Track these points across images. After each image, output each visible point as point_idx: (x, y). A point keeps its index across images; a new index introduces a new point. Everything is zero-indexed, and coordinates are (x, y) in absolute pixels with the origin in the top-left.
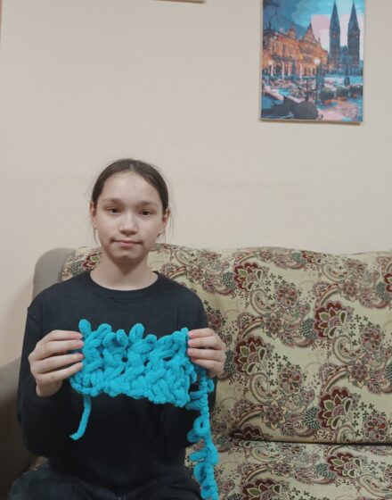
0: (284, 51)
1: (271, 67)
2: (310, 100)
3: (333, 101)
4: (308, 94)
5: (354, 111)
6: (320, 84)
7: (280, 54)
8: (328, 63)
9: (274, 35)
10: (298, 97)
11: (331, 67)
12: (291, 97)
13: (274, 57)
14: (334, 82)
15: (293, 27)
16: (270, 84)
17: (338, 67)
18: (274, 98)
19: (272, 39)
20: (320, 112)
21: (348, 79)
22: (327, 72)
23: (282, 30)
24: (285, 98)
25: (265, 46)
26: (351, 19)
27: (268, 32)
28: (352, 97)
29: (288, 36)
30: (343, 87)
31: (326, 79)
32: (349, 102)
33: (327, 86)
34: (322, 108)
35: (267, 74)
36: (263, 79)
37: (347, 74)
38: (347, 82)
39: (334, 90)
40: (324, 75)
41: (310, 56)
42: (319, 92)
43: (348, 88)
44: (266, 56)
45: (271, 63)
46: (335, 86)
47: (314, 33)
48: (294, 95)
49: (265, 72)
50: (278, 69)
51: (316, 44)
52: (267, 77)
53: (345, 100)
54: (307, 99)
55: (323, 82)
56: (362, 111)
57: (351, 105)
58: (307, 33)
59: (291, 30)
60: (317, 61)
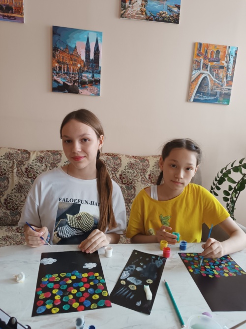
0: (63, 59)
1: (56, 67)
2: (76, 84)
3: (86, 85)
4: (75, 81)
5: (96, 91)
6: (81, 77)
7: (61, 60)
8: (84, 66)
9: (58, 51)
10: (70, 83)
11: (86, 69)
12: (66, 83)
13: (58, 62)
14: (87, 76)
15: (67, 47)
16: (56, 76)
17: (89, 69)
18: (58, 83)
19: (57, 53)
20: (80, 90)
21: (94, 75)
22: (83, 71)
23: (62, 48)
24: (63, 82)
25: (54, 56)
26: (96, 45)
27: (55, 49)
28: (95, 84)
29: (65, 52)
30: (91, 79)
31: (83, 74)
32: (94, 86)
33: (84, 78)
34: (81, 89)
35: (55, 70)
36: (53, 72)
37: (93, 73)
38: (93, 77)
39: (87, 80)
40: (82, 73)
41: (76, 63)
42: (80, 81)
43: (93, 79)
44: (54, 61)
45: (56, 65)
46: (87, 78)
47: (78, 51)
48: (68, 82)
49: (54, 69)
50: (60, 68)
51: (79, 57)
52: (55, 72)
53: (92, 85)
54: (74, 84)
55: (82, 76)
56: (99, 91)
57: (94, 88)
58: (74, 50)
59: (66, 48)
60: (79, 65)
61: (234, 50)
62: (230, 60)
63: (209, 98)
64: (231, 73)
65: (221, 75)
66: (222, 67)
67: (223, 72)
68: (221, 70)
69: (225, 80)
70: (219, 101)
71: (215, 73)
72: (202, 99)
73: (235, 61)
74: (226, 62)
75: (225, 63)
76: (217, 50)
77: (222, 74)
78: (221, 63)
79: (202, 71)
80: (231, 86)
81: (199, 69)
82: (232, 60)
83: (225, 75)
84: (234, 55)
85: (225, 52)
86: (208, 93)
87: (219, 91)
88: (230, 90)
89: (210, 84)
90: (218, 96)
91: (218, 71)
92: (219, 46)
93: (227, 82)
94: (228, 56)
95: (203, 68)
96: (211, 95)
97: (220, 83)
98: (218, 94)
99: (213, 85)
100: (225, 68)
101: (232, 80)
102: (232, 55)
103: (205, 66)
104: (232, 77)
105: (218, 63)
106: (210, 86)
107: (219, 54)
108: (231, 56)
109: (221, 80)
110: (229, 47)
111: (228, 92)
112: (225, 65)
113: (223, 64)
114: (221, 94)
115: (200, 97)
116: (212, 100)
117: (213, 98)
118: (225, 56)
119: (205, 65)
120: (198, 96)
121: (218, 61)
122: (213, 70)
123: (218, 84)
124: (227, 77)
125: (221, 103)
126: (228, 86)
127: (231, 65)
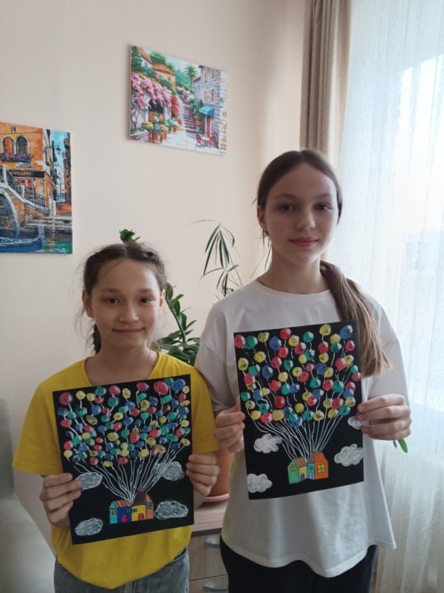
61: (62, 138)
62: (55, 160)
63: (20, 242)
64: (63, 187)
65: (40, 191)
66: (39, 174)
67: (43, 184)
68: (38, 180)
69: (51, 201)
70: (47, 248)
71: (23, 187)
73: (67, 162)
74: (48, 164)
75: (45, 164)
76: (18, 135)
77: (41, 188)
78: (36, 164)
80: (69, 213)
82: (60, 159)
83: (49, 190)
84: (63, 149)
85: (40, 142)
86: (14, 232)
87: (41, 225)
88: (67, 222)
89: (15, 211)
90: (41, 236)
91: (29, 182)
92: (23, 127)
93: (59, 207)
94: (50, 152)
97: (42, 208)
98: (42, 231)
99: (23, 213)
100: (46, 177)
101: (69, 202)
102: (58, 149)
104: (68, 196)
105: (26, 165)
106: (16, 216)
107: (25, 145)
108: (56, 152)
109: (43, 202)
110: (48, 132)
111: (63, 227)
112: (46, 168)
113: (41, 167)
116: (29, 245)
117: (29, 241)
118: (41, 150)
121: (27, 159)
122: (16, 179)
123: (37, 209)
124: (55, 194)
125: (51, 250)
126: (61, 215)
127: (60, 170)
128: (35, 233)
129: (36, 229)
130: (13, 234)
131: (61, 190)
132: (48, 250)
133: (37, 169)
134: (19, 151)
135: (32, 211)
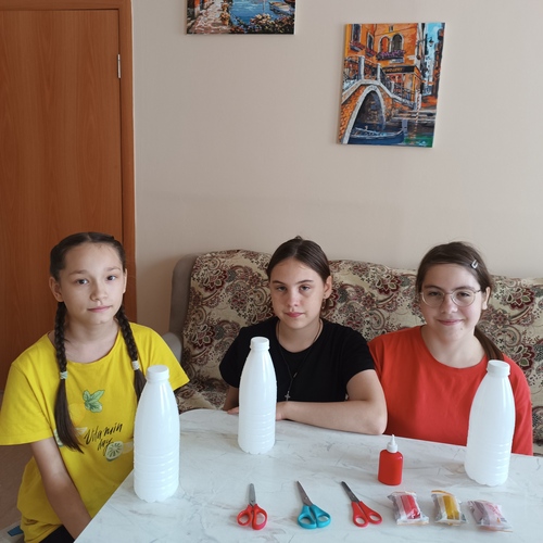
61: (437, 29)
62: (426, 53)
63: (385, 135)
64: (431, 80)
65: (408, 86)
66: (410, 69)
67: (411, 79)
68: (408, 75)
69: (418, 95)
70: (408, 141)
71: (393, 82)
72: (367, 137)
73: (439, 55)
74: (419, 58)
75: (416, 59)
76: (394, 34)
77: (409, 83)
78: (407, 60)
79: (363, 81)
80: (434, 106)
81: (357, 77)
82: (432, 51)
83: (417, 84)
84: (436, 41)
85: (414, 37)
86: (381, 126)
87: (405, 119)
88: (431, 115)
89: (383, 106)
90: (404, 129)
91: (400, 77)
92: (400, 25)
93: (424, 100)
94: (422, 45)
95: (365, 74)
96: (388, 129)
97: (408, 102)
98: (404, 125)
99: (390, 107)
100: (416, 71)
101: (435, 95)
102: (431, 41)
103: (371, 71)
104: (435, 89)
105: (398, 61)
106: (383, 111)
107: (400, 41)
108: (428, 45)
109: (409, 96)
110: (423, 25)
111: (427, 120)
112: (417, 63)
113: (412, 61)
114: (410, 125)
115: (363, 133)
116: (392, 138)
117: (393, 134)
118: (414, 44)
119: (371, 67)
120: (360, 133)
121: (400, 56)
122: (388, 76)
123: (403, 104)
124: (422, 88)
125: (412, 143)
126: (426, 108)
127: (430, 62)
128: (398, 126)
129: (400, 122)
130: (379, 128)
131: (429, 83)
132: (409, 143)
133: (408, 64)
134: (393, 49)
135: (399, 106)
